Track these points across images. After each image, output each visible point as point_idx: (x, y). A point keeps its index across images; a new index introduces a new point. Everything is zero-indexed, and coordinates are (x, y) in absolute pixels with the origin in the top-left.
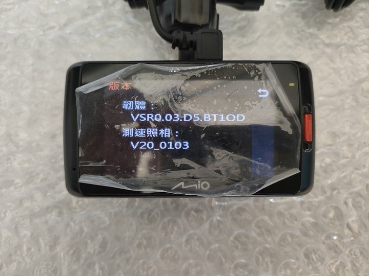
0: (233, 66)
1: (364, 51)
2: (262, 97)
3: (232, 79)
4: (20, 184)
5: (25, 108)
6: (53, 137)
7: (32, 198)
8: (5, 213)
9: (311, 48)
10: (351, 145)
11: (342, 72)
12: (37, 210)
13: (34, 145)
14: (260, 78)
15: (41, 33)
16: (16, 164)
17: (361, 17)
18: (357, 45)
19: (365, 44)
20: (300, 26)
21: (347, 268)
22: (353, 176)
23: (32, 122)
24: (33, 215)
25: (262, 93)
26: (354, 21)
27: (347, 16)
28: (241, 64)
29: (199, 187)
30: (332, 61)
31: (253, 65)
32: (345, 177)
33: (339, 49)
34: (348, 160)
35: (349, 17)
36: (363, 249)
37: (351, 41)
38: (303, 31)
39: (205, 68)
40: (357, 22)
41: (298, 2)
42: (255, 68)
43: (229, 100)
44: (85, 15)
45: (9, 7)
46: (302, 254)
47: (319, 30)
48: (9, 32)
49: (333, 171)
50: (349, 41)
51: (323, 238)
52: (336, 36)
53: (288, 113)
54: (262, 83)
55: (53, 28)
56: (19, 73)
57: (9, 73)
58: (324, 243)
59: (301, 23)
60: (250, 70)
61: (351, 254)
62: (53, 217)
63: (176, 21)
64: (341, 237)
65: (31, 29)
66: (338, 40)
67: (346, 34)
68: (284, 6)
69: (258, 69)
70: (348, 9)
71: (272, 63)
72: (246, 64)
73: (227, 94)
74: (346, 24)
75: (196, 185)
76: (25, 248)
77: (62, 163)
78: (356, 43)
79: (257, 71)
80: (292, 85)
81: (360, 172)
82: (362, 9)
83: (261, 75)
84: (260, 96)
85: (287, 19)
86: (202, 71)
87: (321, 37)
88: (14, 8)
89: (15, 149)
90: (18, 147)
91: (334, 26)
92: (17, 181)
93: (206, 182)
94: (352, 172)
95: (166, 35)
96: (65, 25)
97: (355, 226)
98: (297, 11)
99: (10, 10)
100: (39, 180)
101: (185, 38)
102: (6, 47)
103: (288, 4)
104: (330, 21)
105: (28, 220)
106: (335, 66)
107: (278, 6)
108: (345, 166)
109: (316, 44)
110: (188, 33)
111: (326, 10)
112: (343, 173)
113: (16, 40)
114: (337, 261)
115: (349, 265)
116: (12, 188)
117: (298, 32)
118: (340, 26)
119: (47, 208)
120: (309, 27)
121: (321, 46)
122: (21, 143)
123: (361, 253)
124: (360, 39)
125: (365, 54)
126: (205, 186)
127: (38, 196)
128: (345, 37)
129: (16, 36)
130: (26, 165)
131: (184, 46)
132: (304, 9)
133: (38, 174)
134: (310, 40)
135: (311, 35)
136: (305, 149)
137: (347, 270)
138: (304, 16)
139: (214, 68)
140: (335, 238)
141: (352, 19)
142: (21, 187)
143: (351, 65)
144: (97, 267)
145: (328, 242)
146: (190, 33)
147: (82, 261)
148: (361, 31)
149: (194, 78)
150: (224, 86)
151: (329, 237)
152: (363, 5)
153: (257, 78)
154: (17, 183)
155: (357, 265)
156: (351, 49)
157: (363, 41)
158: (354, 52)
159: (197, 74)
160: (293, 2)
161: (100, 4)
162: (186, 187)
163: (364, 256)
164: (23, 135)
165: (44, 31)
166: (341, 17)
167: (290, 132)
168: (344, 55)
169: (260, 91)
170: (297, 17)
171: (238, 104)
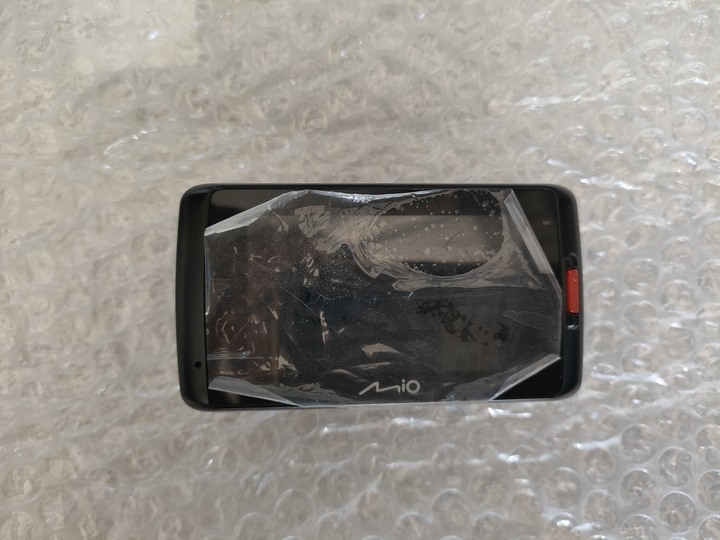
0: (455, 193)
3: (454, 214)
12: (75, 476)
29: (404, 390)
39: (410, 197)
71: (514, 190)
73: (447, 238)
75: (398, 387)
80: (546, 223)
86: (407, 202)
93: (414, 382)
100: (76, 424)
119: (92, 472)
126: (413, 387)
127: (76, 452)
136: (568, 325)
139: (425, 197)
149: (393, 212)
150: (442, 226)
159: (398, 206)
162: (382, 390)
171: (463, 255)
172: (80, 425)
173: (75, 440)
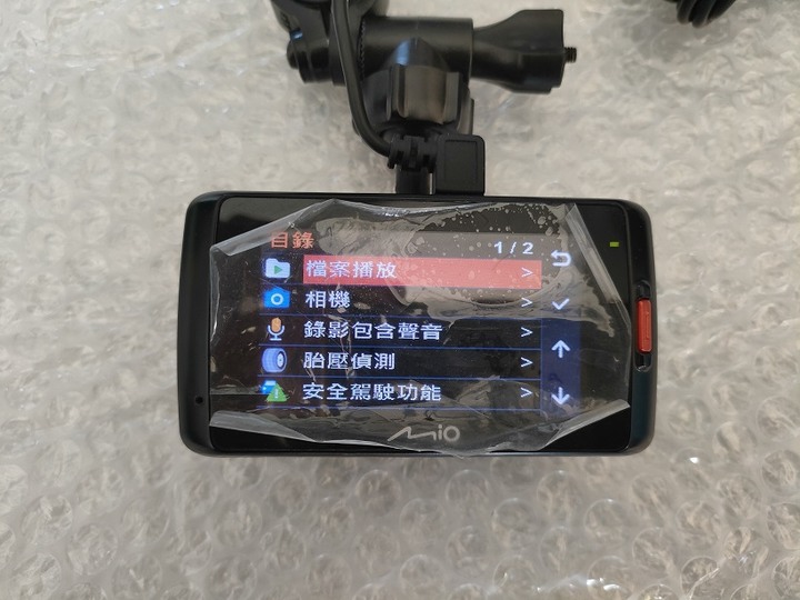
0: (506, 207)
1: (754, 102)
2: (559, 267)
3: (504, 231)
4: (92, 357)
5: (102, 211)
6: (157, 264)
7: (115, 382)
8: (66, 411)
9: (649, 97)
10: (726, 282)
11: (711, 142)
12: (128, 404)
13: (118, 281)
14: (555, 232)
15: (131, 67)
16: (82, 318)
17: (749, 37)
18: (741, 91)
19: (756, 88)
20: (630, 52)
21: (716, 516)
22: (732, 342)
23: (114, 237)
24: (118, 415)
25: (560, 259)
26: (735, 45)
27: (721, 35)
28: (521, 205)
29: (440, 438)
30: (692, 122)
31: (543, 205)
32: (715, 344)
33: (706, 98)
34: (722, 311)
35: (725, 35)
36: (750, 480)
37: (728, 81)
38: (635, 63)
39: (454, 210)
40: (740, 45)
41: (625, 7)
42: (547, 213)
43: (498, 271)
44: (214, 32)
45: (68, 16)
46: (631, 489)
47: (667, 60)
48: (70, 65)
49: (693, 332)
50: (724, 82)
51: (672, 460)
52: (699, 73)
53: (608, 297)
54: (560, 241)
55: (153, 57)
56: (89, 144)
57: (69, 143)
58: (673, 470)
59: (632, 48)
60: (537, 216)
61: (726, 492)
62: (158, 419)
63: (395, 114)
64: (706, 459)
65: (113, 59)
66: (701, 81)
67: (719, 67)
68: (598, 15)
69: (552, 215)
70: (722, 20)
71: (578, 205)
72: (531, 205)
73: (495, 260)
74: (718, 51)
75: (434, 434)
76: (106, 476)
77: (174, 315)
78: (738, 86)
79: (550, 218)
80: (614, 244)
81: (745, 334)
82: (751, 21)
83: (558, 225)
84: (556, 264)
85: (603, 40)
86: (449, 216)
87: (670, 74)
88: (78, 19)
89: (80, 289)
90: (87, 285)
91: (696, 53)
92: (87, 349)
93: (454, 428)
94: (730, 335)
95: (377, 140)
96: (177, 51)
97: (733, 439)
98: (624, 24)
99: (70, 21)
100: (128, 349)
101: (414, 149)
102: (65, 94)
103: (606, 11)
104: (688, 44)
105: (111, 424)
106: (696, 131)
107: (587, 14)
108: (715, 322)
109: (658, 89)
110: (419, 140)
111: (678, 24)
112: (712, 335)
113: (82, 80)
114: (698, 503)
115: (722, 512)
116: (77, 364)
117: (626, 66)
118: (707, 54)
119: (146, 402)
120: (647, 57)
121: (670, 93)
122: (94, 278)
123: (746, 490)
124: (745, 78)
125: (756, 107)
126: (451, 434)
127: (128, 379)
128: (717, 76)
129: (83, 73)
130: (103, 321)
131: (412, 165)
132: (638, 20)
133: (126, 337)
134: (648, 80)
135: (651, 70)
136: (638, 366)
137: (717, 520)
138: (637, 34)
139: (471, 211)
140: (694, 460)
141: (731, 39)
142: (94, 361)
143: (727, 128)
144: (241, 509)
145: (681, 467)
146: (423, 139)
147: (213, 500)
148: (746, 63)
149: (432, 228)
150: (490, 245)
151: (684, 458)
152: (752, 13)
153: (550, 230)
154: (88, 354)
155: (736, 510)
156: (728, 98)
157: (751, 82)
158: (734, 106)
160: (615, 7)
161: (242, 10)
162: (415, 436)
163: (752, 495)
164: (98, 262)
165: (135, 62)
166: (708, 36)
167: (611, 332)
168: (714, 110)
169: (555, 254)
170: (625, 35)
171: (514, 280)
172: (133, 349)
173: (126, 365)
